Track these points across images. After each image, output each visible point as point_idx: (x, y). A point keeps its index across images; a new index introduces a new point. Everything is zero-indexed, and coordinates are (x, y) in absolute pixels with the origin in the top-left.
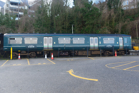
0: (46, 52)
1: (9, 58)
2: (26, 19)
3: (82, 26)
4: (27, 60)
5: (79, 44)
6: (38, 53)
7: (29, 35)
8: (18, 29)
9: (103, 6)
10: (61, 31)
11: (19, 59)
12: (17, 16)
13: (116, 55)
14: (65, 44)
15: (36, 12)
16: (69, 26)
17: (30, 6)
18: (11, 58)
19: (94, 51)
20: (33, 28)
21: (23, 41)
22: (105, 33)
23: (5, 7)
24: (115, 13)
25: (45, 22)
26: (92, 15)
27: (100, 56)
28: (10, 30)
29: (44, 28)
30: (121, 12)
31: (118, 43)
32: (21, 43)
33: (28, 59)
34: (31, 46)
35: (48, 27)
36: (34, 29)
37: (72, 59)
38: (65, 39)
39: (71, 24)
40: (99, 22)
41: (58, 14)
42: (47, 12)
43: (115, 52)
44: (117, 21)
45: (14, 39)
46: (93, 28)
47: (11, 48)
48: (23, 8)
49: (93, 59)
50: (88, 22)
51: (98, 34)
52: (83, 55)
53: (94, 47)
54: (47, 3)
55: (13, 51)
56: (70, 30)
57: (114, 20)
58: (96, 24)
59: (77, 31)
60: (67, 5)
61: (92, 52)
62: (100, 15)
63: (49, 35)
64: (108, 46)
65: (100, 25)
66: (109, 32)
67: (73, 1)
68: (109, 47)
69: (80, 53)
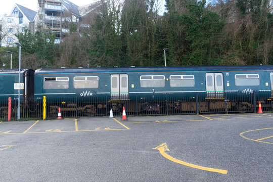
0: (116, 104)
1: (41, 117)
2: (74, 40)
3: (184, 51)
4: (74, 122)
5: (184, 87)
6: (100, 106)
7: (82, 70)
8: (58, 60)
9: (228, 9)
10: (141, 63)
11: (59, 118)
12: (58, 36)
13: (261, 111)
14: (154, 88)
15: (93, 26)
16: (158, 52)
17: (83, 16)
18: (44, 116)
19: (214, 101)
20: (88, 57)
21: (71, 82)
22: (234, 65)
23: (36, 19)
24: (254, 21)
25: (110, 45)
26: (205, 29)
27: (225, 113)
28: (44, 63)
29: (108, 57)
30: (267, 20)
31: (267, 84)
32: (66, 86)
33: (76, 120)
34: (86, 92)
35: (116, 56)
36: (90, 59)
37: (166, 119)
38: (154, 78)
39: (162, 47)
40: (220, 41)
41: (136, 29)
42: (114, 25)
43: (258, 104)
44: (259, 38)
45: (54, 79)
46: (207, 54)
47: (44, 97)
48: (68, 20)
49: (210, 119)
50: (197, 41)
51: (219, 65)
52: (192, 110)
53: (215, 94)
54: (114, 8)
55: (47, 103)
56: (161, 59)
57: (252, 36)
58: (214, 46)
59: (173, 61)
60: (153, 11)
61: (211, 103)
62: (221, 26)
63: (120, 69)
64: (245, 91)
65: (221, 48)
66: (243, 63)
67: (165, 3)
68: (248, 93)
69: (185, 107)
